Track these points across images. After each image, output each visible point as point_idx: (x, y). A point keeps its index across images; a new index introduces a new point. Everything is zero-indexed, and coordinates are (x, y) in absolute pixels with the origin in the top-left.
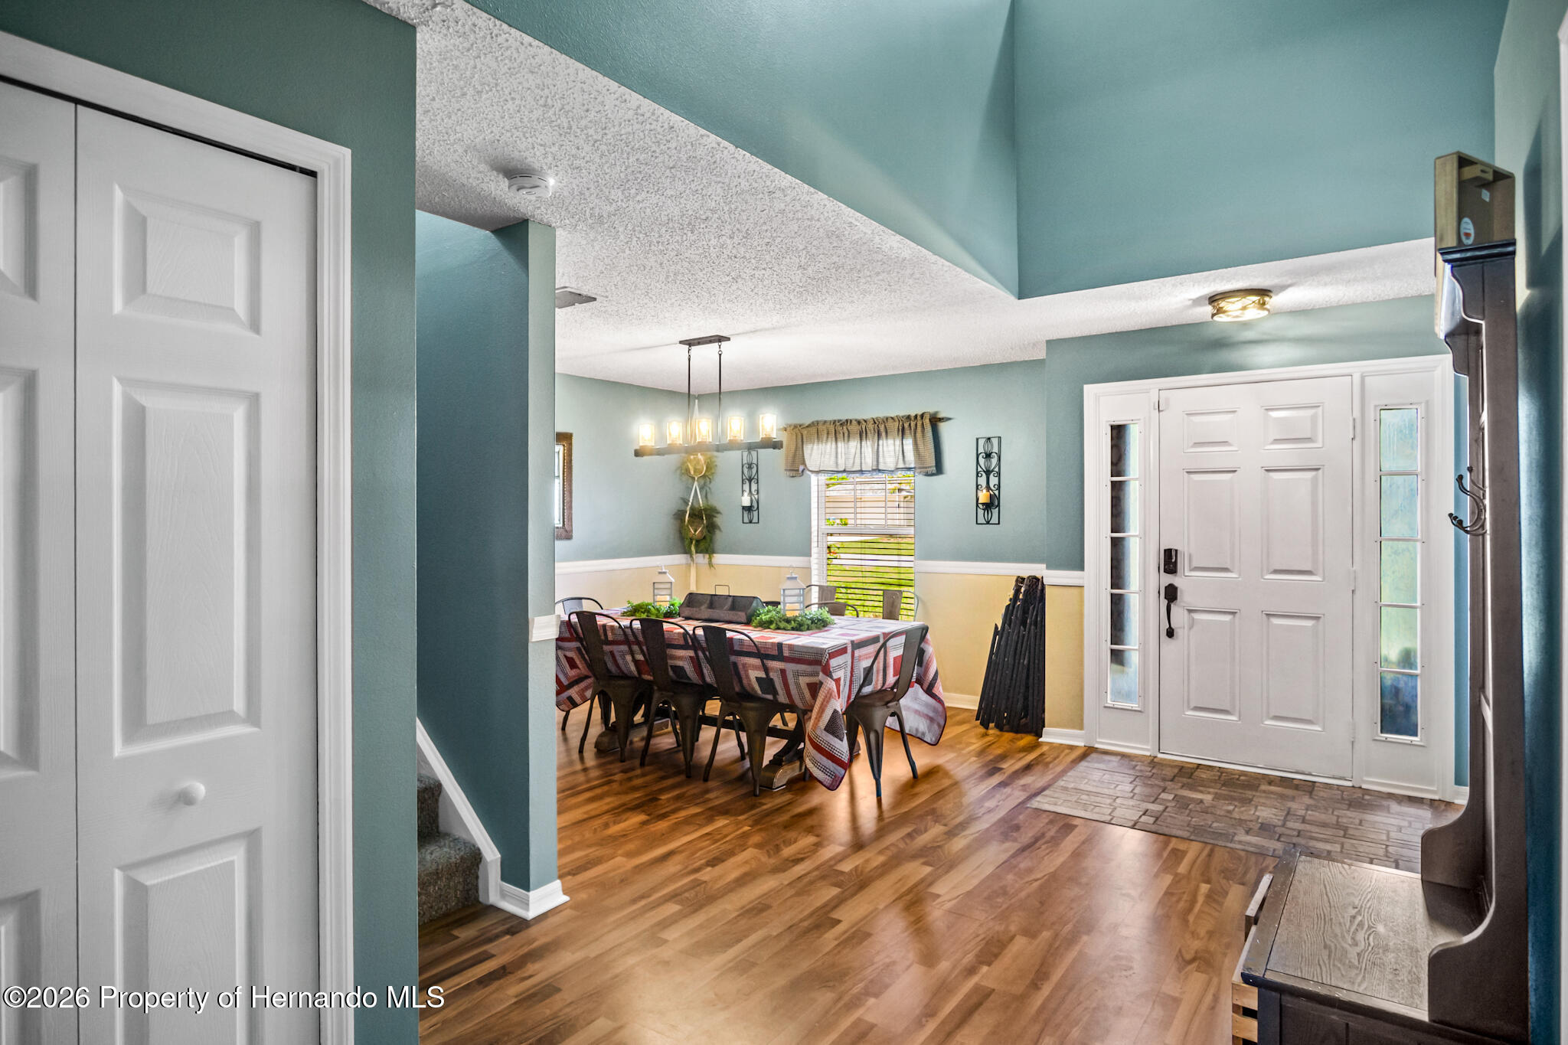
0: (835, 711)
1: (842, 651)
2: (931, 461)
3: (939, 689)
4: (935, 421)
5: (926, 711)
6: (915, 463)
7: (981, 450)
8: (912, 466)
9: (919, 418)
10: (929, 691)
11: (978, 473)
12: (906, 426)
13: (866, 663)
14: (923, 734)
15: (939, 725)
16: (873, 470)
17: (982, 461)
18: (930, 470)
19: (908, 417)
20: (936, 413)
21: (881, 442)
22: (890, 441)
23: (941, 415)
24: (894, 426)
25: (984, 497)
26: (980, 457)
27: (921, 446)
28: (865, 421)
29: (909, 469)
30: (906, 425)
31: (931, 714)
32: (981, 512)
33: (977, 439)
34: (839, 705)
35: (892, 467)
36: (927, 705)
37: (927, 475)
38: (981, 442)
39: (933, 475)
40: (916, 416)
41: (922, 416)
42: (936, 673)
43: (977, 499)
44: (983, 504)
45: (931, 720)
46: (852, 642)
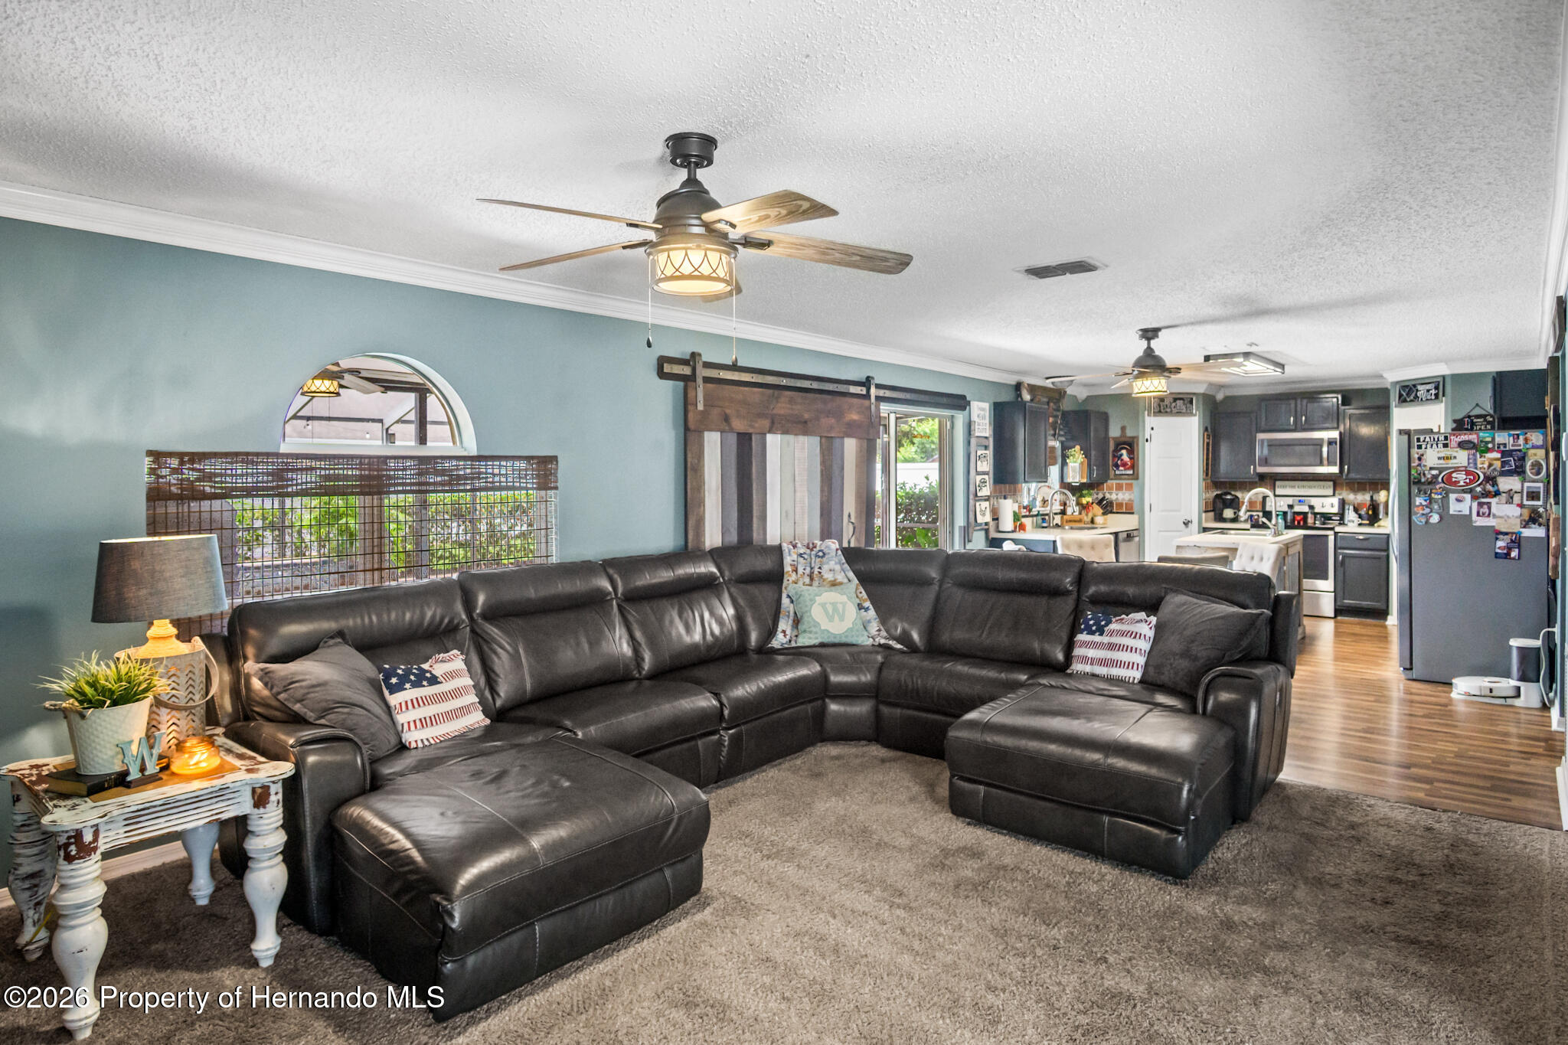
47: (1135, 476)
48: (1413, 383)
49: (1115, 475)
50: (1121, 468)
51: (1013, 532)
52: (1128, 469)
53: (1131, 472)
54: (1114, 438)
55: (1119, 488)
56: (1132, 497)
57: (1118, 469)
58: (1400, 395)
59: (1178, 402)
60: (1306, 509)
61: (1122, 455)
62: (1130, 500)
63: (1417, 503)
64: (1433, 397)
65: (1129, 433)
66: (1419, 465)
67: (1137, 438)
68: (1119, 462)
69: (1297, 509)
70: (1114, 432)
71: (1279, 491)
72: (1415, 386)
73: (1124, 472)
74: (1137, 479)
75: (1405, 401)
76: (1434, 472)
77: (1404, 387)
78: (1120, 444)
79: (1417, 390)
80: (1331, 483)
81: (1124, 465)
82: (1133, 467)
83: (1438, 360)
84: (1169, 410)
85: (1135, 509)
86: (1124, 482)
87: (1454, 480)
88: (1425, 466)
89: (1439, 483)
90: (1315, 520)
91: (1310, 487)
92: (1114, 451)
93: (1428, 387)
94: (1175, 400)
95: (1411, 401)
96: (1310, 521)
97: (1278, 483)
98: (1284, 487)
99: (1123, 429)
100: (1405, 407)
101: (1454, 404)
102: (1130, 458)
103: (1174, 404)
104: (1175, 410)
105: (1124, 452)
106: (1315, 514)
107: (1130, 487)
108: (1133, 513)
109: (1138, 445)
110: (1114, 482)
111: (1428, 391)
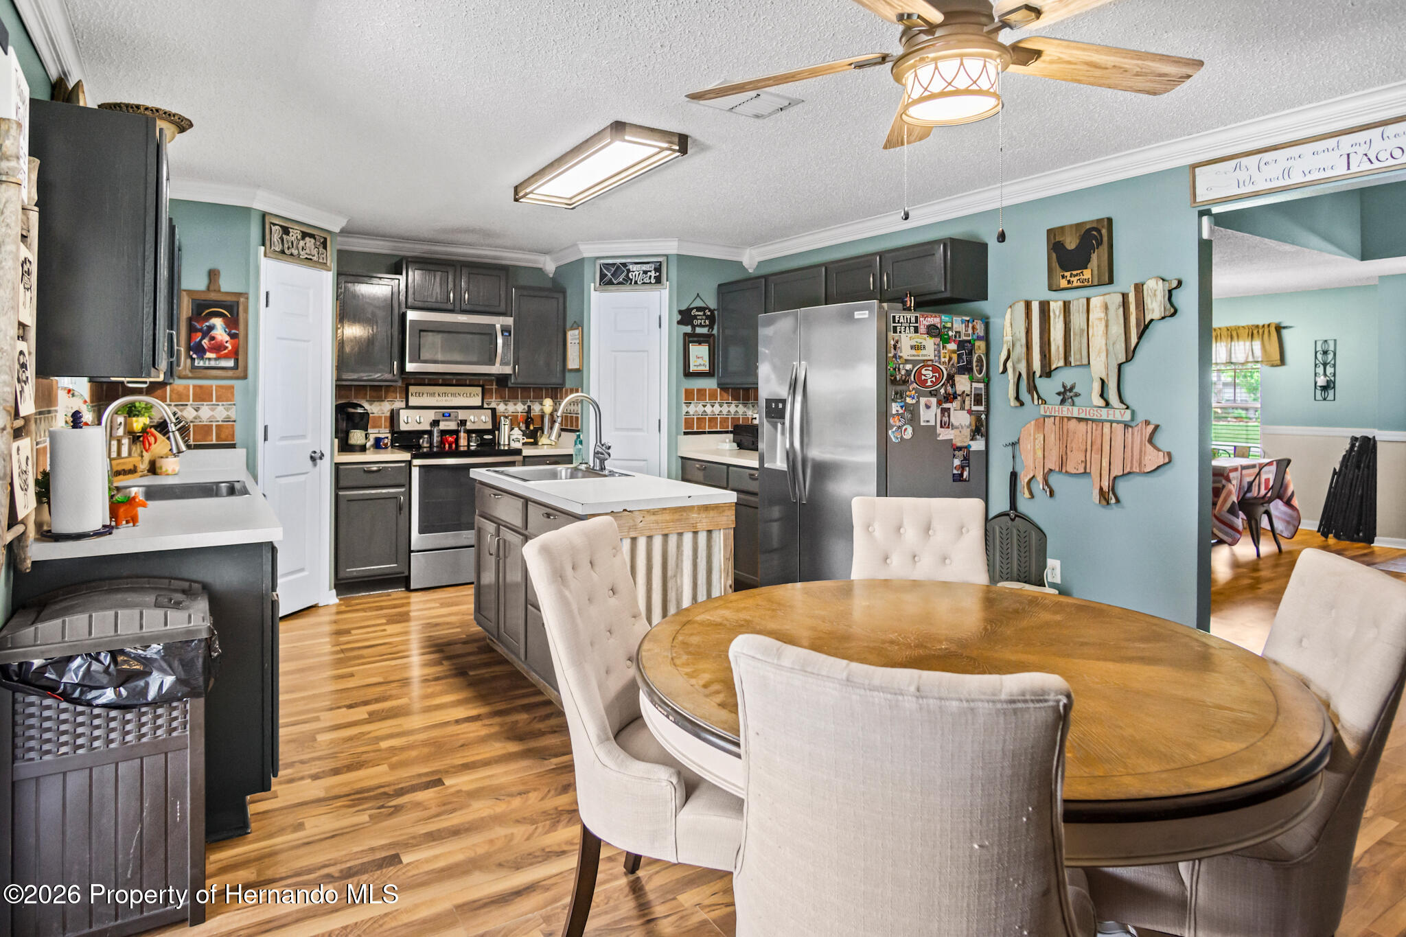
0: (1234, 502)
1: (1235, 469)
2: (1276, 356)
3: (1295, 502)
4: (1279, 329)
5: (1283, 517)
6: (1262, 358)
7: (1319, 348)
8: (1260, 360)
9: (1266, 327)
10: (1288, 503)
11: (1316, 365)
12: (1253, 332)
13: (1250, 479)
14: (1282, 531)
15: (1294, 526)
16: (1227, 363)
17: (1320, 356)
18: (1275, 363)
19: (1257, 326)
20: (1280, 323)
21: (1233, 343)
22: (1241, 343)
23: (1283, 325)
24: (1245, 333)
25: (1321, 381)
26: (1318, 354)
27: (1268, 347)
28: (1220, 329)
29: (1257, 362)
30: (1255, 332)
31: (1288, 519)
32: (1318, 392)
33: (1316, 342)
34: (1234, 498)
35: (1242, 360)
36: (1285, 513)
37: (1273, 366)
38: (1319, 344)
39: (1277, 366)
40: (1263, 326)
41: (1269, 325)
42: (1293, 492)
43: (1316, 383)
44: (1321, 387)
45: (1288, 523)
46: (1241, 466)
47: (241, 371)
48: (623, 261)
49: (193, 368)
50: (209, 355)
51: (107, 530)
52: (226, 357)
53: (231, 363)
54: (189, 292)
55: (202, 396)
56: (233, 414)
57: (201, 358)
58: (603, 276)
59: (307, 239)
60: (452, 426)
61: (211, 328)
62: (227, 420)
63: (894, 412)
64: (653, 281)
65: (227, 285)
66: (895, 356)
67: (245, 295)
68: (205, 342)
69: (444, 426)
70: (193, 280)
71: (413, 401)
72: (624, 265)
73: (213, 364)
74: (245, 377)
75: (610, 283)
76: (908, 367)
77: (607, 266)
78: (203, 308)
79: (629, 271)
80: (479, 389)
81: (218, 348)
82: (235, 354)
83: (664, 234)
84: (295, 252)
85: (238, 439)
86: (214, 383)
87: (923, 377)
88: (900, 357)
89: (912, 383)
90: (469, 441)
91: (453, 395)
92: (190, 320)
93: (645, 267)
94: (304, 235)
95: (620, 283)
96: (463, 442)
97: (412, 389)
98: (420, 394)
99: (213, 275)
100: (611, 291)
101: (680, 291)
102: (233, 336)
103: (302, 243)
104: (303, 255)
105: (218, 322)
106: (469, 432)
107: (226, 395)
108: (233, 446)
109: (246, 310)
110: (191, 383)
111: (645, 272)
